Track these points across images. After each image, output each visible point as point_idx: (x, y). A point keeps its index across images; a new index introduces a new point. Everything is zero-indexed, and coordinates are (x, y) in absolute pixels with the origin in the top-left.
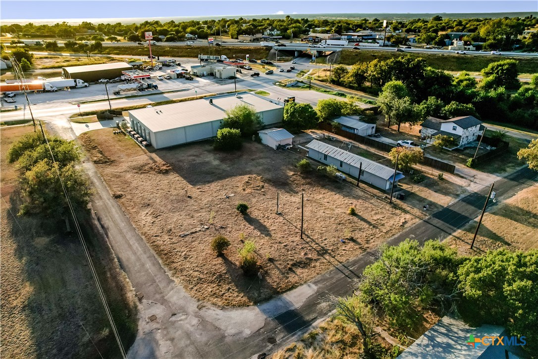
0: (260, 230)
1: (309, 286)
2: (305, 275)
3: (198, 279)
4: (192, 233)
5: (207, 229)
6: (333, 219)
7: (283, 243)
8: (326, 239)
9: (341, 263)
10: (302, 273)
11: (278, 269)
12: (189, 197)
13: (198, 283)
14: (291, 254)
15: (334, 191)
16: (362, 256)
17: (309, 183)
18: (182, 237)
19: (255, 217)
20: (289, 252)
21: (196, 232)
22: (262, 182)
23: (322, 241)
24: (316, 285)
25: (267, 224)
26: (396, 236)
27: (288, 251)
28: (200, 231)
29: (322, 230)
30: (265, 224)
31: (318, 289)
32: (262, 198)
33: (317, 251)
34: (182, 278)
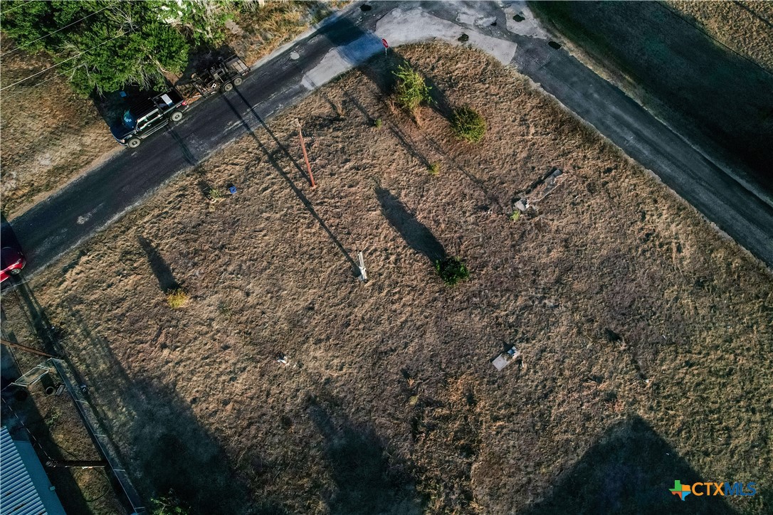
0: (400, 207)
1: (313, 84)
2: (317, 104)
3: (485, 80)
4: (541, 182)
5: (515, 200)
6: (230, 268)
7: (351, 169)
8: (265, 189)
9: (252, 134)
10: (320, 106)
11: (361, 109)
12: (614, 337)
13: (482, 74)
14: (337, 142)
15: (193, 419)
16: (208, 154)
17: (263, 470)
18: (555, 169)
19: (419, 256)
20: (340, 146)
21: (534, 186)
22: (422, 470)
23: (273, 184)
24: (302, 87)
25: (387, 230)
26: (116, 217)
27: (343, 148)
28: (528, 192)
29: (267, 219)
30: (392, 234)
31: (301, 80)
32: (411, 349)
33: (287, 154)
34: (511, 80)
